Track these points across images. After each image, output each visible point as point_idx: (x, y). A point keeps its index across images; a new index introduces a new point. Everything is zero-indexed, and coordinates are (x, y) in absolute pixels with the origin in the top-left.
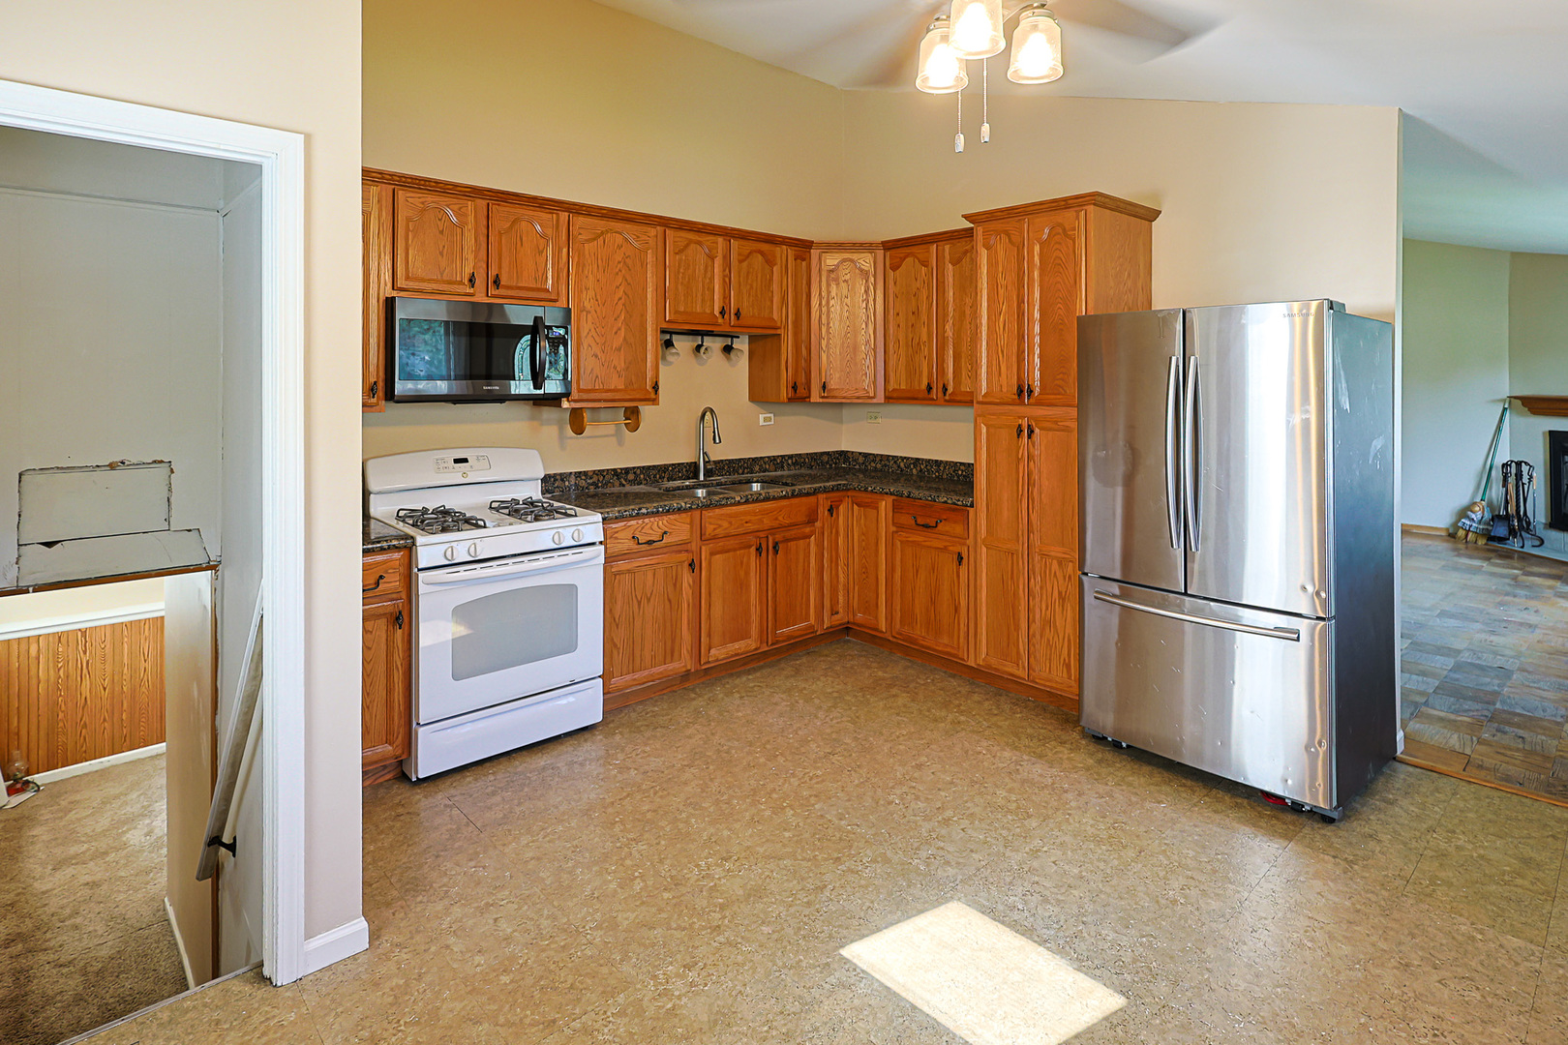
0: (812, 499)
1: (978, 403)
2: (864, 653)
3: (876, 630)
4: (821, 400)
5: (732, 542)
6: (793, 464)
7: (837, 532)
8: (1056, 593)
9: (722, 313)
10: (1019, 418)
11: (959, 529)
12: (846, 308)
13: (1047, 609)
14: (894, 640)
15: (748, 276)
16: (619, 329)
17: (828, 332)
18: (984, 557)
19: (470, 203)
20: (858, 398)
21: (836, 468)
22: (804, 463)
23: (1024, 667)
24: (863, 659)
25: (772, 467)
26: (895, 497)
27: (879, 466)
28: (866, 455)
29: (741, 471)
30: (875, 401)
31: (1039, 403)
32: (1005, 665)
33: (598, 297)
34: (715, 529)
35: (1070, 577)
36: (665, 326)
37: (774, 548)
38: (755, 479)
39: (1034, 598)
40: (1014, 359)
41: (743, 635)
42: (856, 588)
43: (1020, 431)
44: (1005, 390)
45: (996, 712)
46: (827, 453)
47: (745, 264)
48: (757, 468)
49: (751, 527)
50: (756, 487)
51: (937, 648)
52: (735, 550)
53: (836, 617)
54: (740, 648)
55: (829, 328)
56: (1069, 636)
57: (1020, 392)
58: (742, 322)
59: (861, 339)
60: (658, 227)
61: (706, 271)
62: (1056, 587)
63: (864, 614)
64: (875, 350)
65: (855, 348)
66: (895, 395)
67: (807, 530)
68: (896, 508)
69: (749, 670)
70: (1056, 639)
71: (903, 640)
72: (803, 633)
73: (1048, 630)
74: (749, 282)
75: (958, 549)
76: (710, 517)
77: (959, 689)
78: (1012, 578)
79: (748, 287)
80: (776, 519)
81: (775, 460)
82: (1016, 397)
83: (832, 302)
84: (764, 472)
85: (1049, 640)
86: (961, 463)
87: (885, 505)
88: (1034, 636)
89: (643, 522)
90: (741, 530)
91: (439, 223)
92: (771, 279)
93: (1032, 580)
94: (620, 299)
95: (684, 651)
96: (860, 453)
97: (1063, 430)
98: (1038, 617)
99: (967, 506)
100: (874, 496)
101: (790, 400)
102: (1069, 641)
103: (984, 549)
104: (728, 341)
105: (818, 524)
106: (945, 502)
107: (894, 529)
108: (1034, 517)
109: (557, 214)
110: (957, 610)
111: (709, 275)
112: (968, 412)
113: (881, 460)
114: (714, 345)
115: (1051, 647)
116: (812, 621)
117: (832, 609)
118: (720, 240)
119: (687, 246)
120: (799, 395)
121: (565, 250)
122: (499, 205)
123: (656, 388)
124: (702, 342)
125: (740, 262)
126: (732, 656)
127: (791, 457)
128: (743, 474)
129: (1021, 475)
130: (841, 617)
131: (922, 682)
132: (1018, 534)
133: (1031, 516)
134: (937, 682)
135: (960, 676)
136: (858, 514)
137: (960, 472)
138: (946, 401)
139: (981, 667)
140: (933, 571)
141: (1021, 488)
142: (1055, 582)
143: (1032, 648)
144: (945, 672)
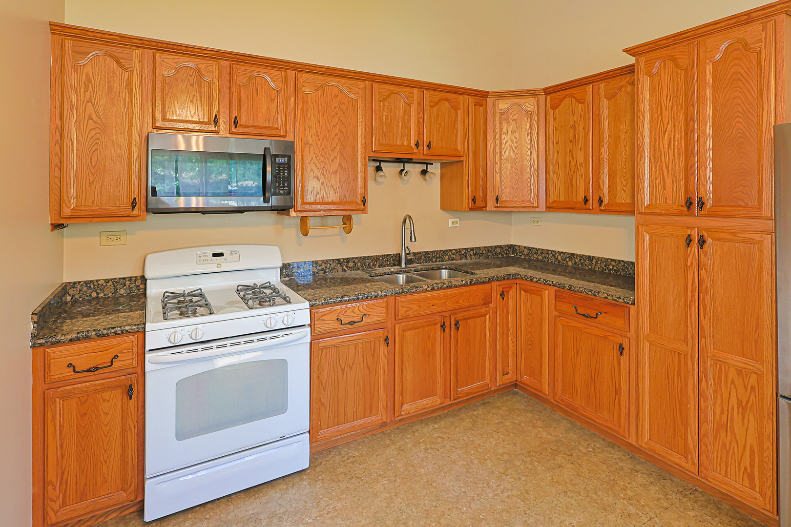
0: (487, 286)
1: (640, 213)
2: (530, 408)
3: (541, 392)
4: (495, 209)
5: (421, 321)
6: (474, 255)
7: (508, 311)
8: (734, 400)
9: (417, 145)
10: (688, 228)
11: (619, 323)
12: (515, 140)
13: (722, 412)
14: (556, 403)
15: (437, 117)
16: (336, 158)
17: (501, 159)
18: (647, 351)
19: (214, 63)
20: (524, 207)
21: (507, 257)
22: (482, 253)
23: (693, 463)
24: (529, 415)
25: (458, 257)
26: (557, 289)
27: (540, 257)
28: (530, 249)
29: (434, 260)
30: (538, 210)
31: (712, 215)
32: (673, 456)
33: (319, 134)
34: (407, 311)
35: (753, 388)
36: (372, 155)
37: (456, 325)
38: (444, 267)
39: (706, 399)
40: (682, 174)
41: (431, 393)
42: (523, 356)
43: (689, 241)
44: (670, 202)
45: (665, 505)
46: (500, 247)
47: (435, 109)
48: (447, 258)
49: (436, 309)
50: (445, 273)
51: (597, 420)
52: (423, 327)
53: (509, 376)
54: (427, 404)
55: (501, 155)
57: (689, 203)
58: (432, 152)
59: (527, 163)
60: (367, 82)
61: (404, 114)
62: (733, 394)
63: (530, 376)
64: (538, 171)
65: (522, 171)
66: (555, 205)
67: (484, 310)
68: (558, 298)
69: (435, 418)
70: (734, 445)
71: (565, 406)
72: (480, 390)
73: (723, 434)
74: (439, 122)
75: (619, 340)
76: (403, 302)
77: (621, 464)
78: (679, 375)
79: (438, 126)
80: (458, 302)
81: (460, 251)
82: (686, 209)
83: (503, 136)
84: (452, 260)
85: (725, 444)
86: (621, 261)
87: (548, 296)
88: (706, 435)
89: (346, 307)
90: (428, 312)
91: (190, 78)
92: (456, 120)
93: (704, 382)
94: (336, 135)
95: (381, 407)
96: (525, 247)
97: (744, 242)
98: (710, 417)
99: (628, 303)
100: (538, 285)
101: (471, 209)
102: (752, 451)
103: (647, 345)
104: (424, 167)
105: (492, 305)
106: (606, 297)
107: (556, 313)
108: (705, 323)
109: (285, 71)
110: (617, 391)
111: (407, 117)
112: (630, 221)
113: (542, 253)
114: (414, 170)
115: (728, 452)
116: (487, 380)
117: (503, 371)
118: (416, 91)
119: (389, 95)
120: (477, 205)
121: (292, 99)
122: (238, 64)
123: (364, 201)
124: (404, 167)
125: (432, 107)
126: (421, 410)
127: (472, 249)
128: (436, 261)
129: (690, 282)
130: (510, 378)
131: (584, 451)
132: (686, 336)
133: (703, 322)
134: (599, 452)
135: (619, 447)
136: (525, 298)
137: (611, 267)
138: (601, 210)
139: (644, 448)
140: (594, 355)
141: (689, 294)
142: (733, 391)
143: (703, 447)
144: (604, 440)
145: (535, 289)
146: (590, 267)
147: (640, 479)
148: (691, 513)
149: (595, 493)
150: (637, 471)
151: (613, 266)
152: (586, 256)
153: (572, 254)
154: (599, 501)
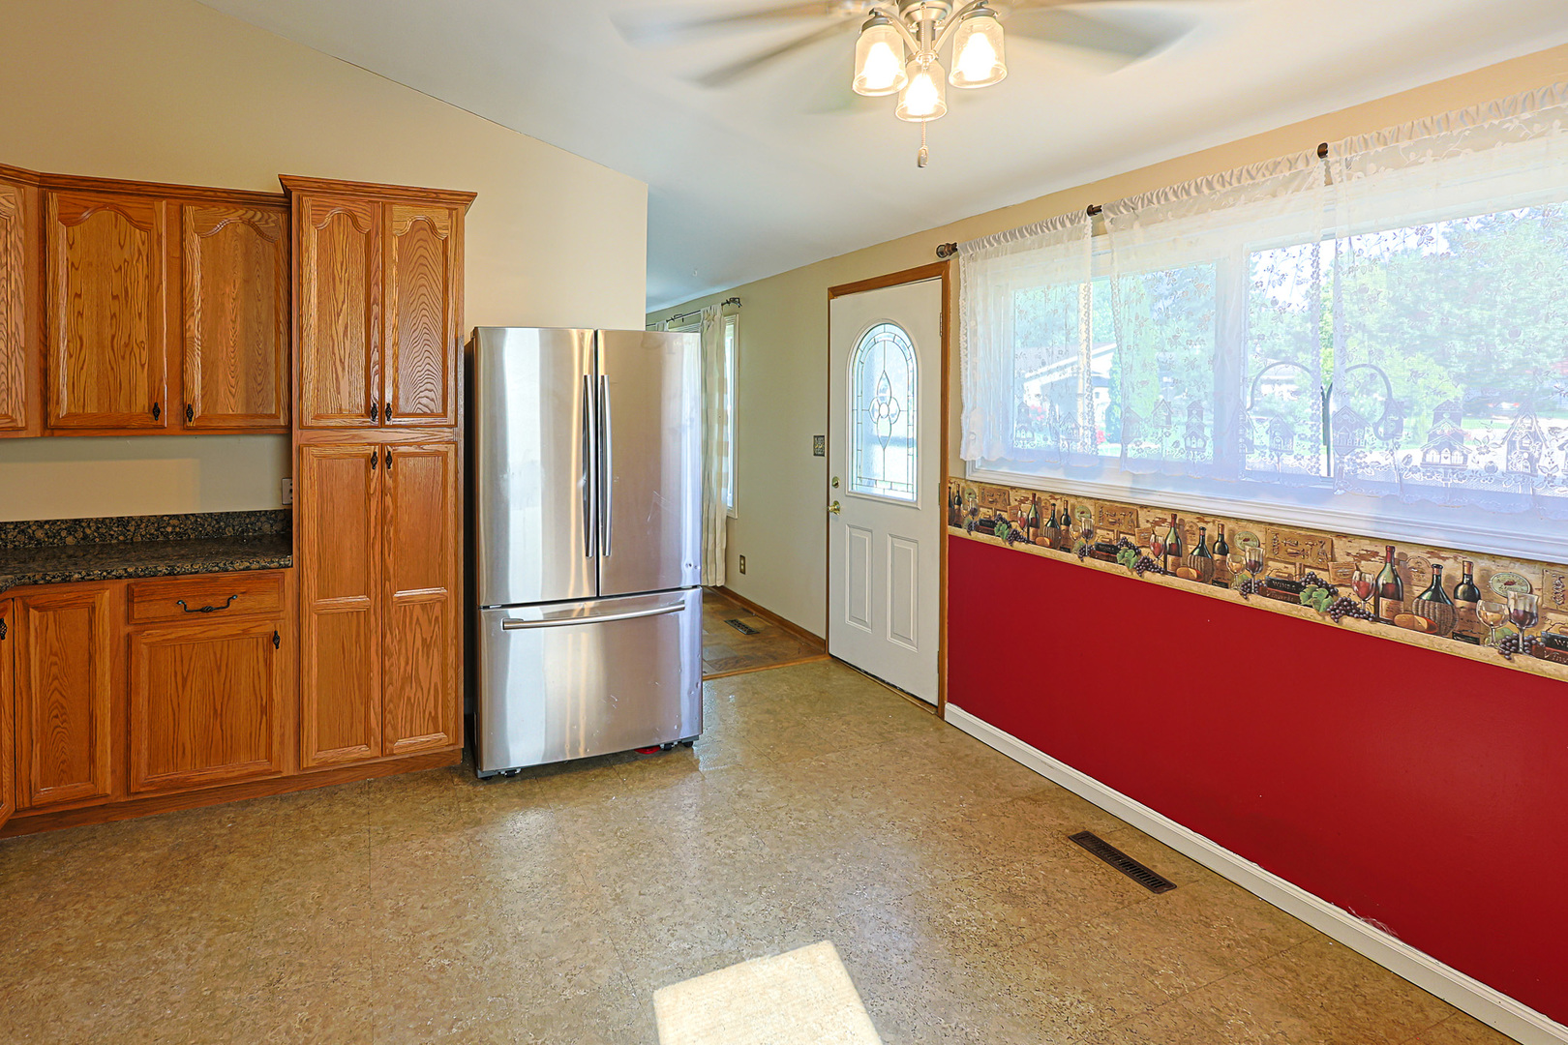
1: (299, 428)
3: (92, 798)
8: (419, 642)
11: (263, 601)
13: (407, 663)
14: (132, 798)
18: (315, 626)
23: (376, 743)
26: (137, 580)
30: (17, 434)
32: (349, 753)
35: (437, 618)
39: (390, 656)
40: (361, 372)
42: (37, 748)
43: (374, 460)
44: (346, 411)
51: (229, 775)
56: (436, 685)
57: (371, 413)
62: (418, 635)
63: (59, 782)
68: (130, 598)
70: (419, 694)
73: (408, 689)
78: (358, 642)
85: (409, 699)
86: (171, 517)
87: (108, 599)
88: (389, 701)
93: (388, 635)
98: (395, 677)
99: (285, 567)
100: (81, 587)
102: (436, 690)
103: (315, 617)
106: (248, 568)
107: (130, 629)
110: (266, 710)
115: (413, 706)
129: (373, 514)
131: (223, 831)
132: (367, 585)
133: (388, 561)
134: (243, 820)
135: (255, 799)
136: (41, 623)
137: (169, 529)
138: (189, 429)
139: (313, 768)
140: (219, 671)
141: (372, 530)
142: (418, 630)
143: (389, 716)
144: (229, 805)
145: (72, 596)
146: (121, 538)
147: (317, 810)
148: (388, 801)
149: (297, 855)
150: (305, 806)
151: (174, 527)
152: (112, 519)
153: (76, 520)
154: (310, 858)
